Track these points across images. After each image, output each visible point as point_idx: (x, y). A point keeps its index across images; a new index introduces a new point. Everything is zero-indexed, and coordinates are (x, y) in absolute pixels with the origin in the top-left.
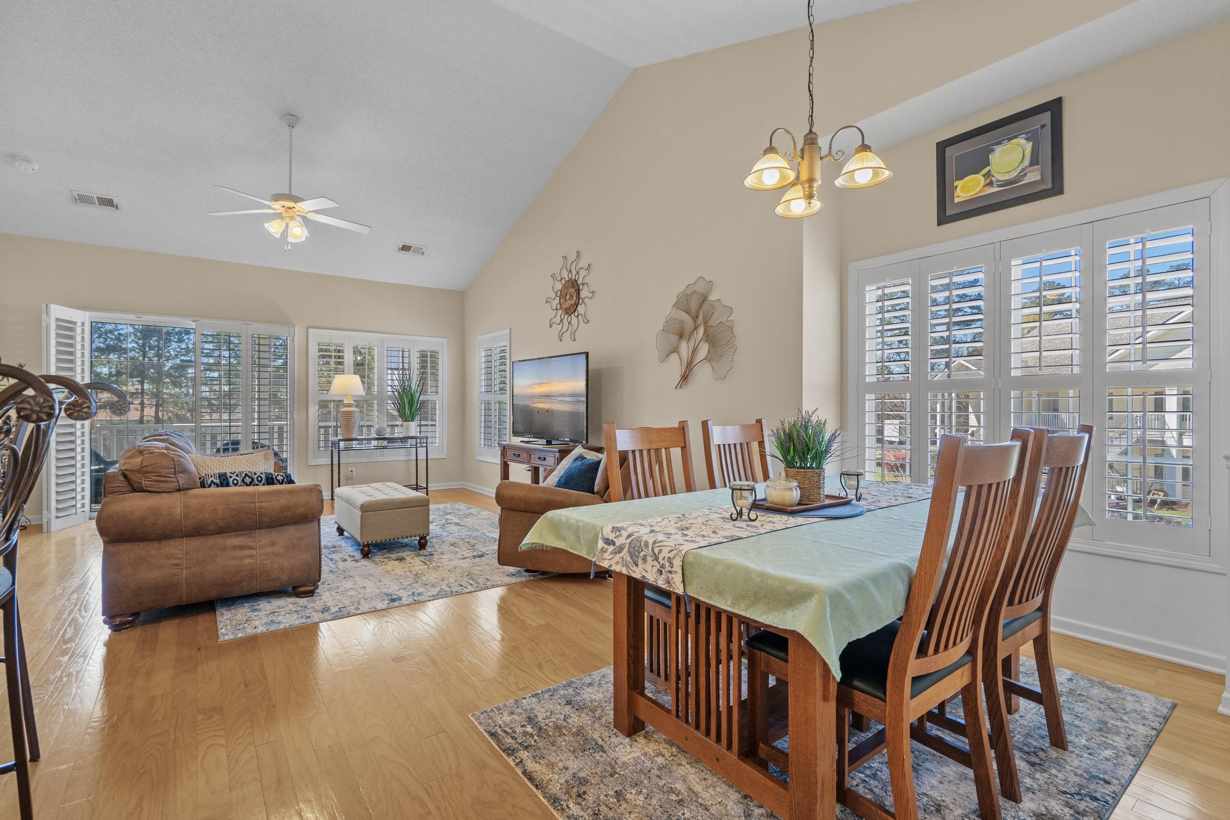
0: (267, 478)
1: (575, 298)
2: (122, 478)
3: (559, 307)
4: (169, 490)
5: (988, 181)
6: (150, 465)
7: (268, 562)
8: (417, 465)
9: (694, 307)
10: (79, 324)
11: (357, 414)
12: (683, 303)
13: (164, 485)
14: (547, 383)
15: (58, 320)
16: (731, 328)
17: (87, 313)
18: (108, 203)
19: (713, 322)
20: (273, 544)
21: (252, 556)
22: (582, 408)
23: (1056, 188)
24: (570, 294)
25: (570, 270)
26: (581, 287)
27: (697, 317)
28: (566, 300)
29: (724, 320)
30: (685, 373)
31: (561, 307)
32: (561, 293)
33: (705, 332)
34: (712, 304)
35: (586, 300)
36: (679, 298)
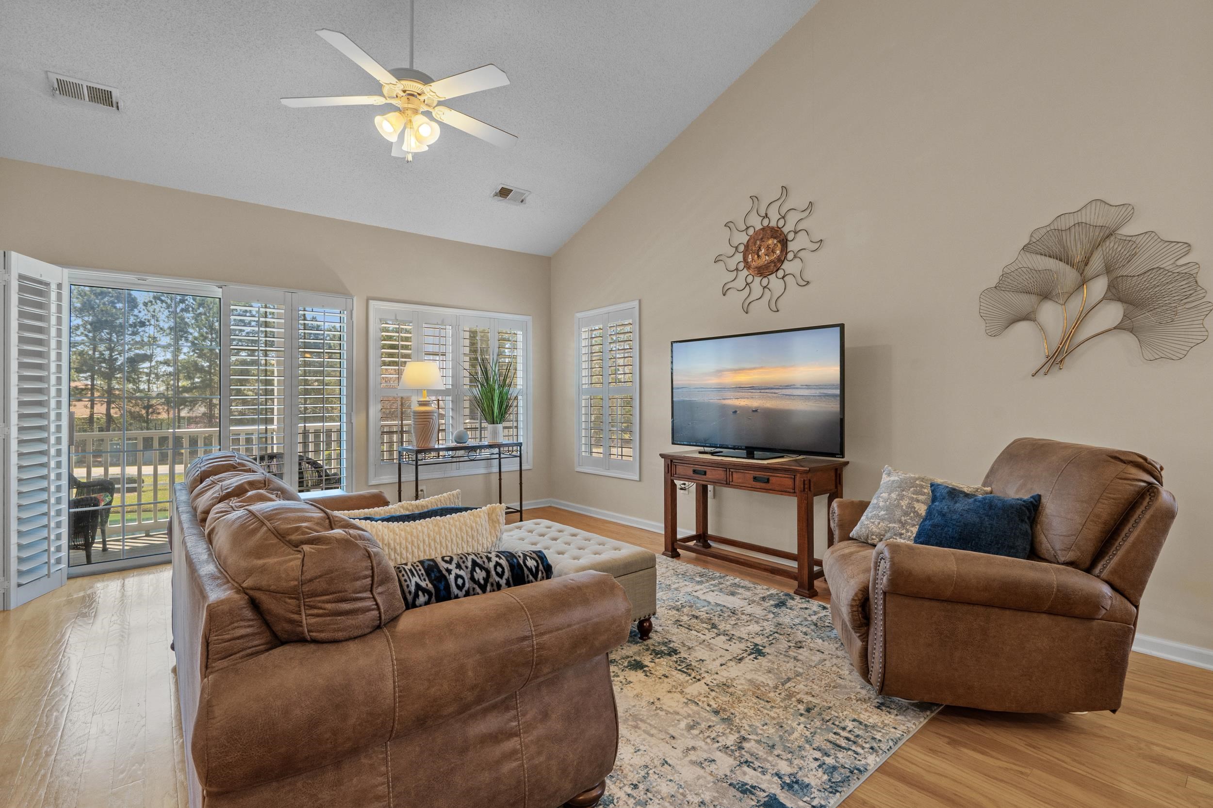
0: (512, 566)
1: (778, 252)
2: (248, 613)
3: (741, 267)
4: (360, 633)
6: (320, 576)
7: (542, 759)
8: (500, 479)
9: (1077, 248)
10: (53, 287)
11: (436, 415)
12: (1046, 243)
13: (350, 621)
15: (21, 277)
16: (1189, 276)
17: (66, 271)
18: (103, 98)
19: (1134, 268)
20: (545, 716)
21: (512, 754)
22: (835, 406)
24: (768, 247)
25: (766, 214)
26: (790, 237)
27: (1086, 265)
28: (759, 256)
29: (1167, 264)
30: (1058, 351)
31: (747, 266)
32: (747, 247)
33: (1111, 286)
34: (1129, 240)
35: (800, 254)
36: (1037, 236)
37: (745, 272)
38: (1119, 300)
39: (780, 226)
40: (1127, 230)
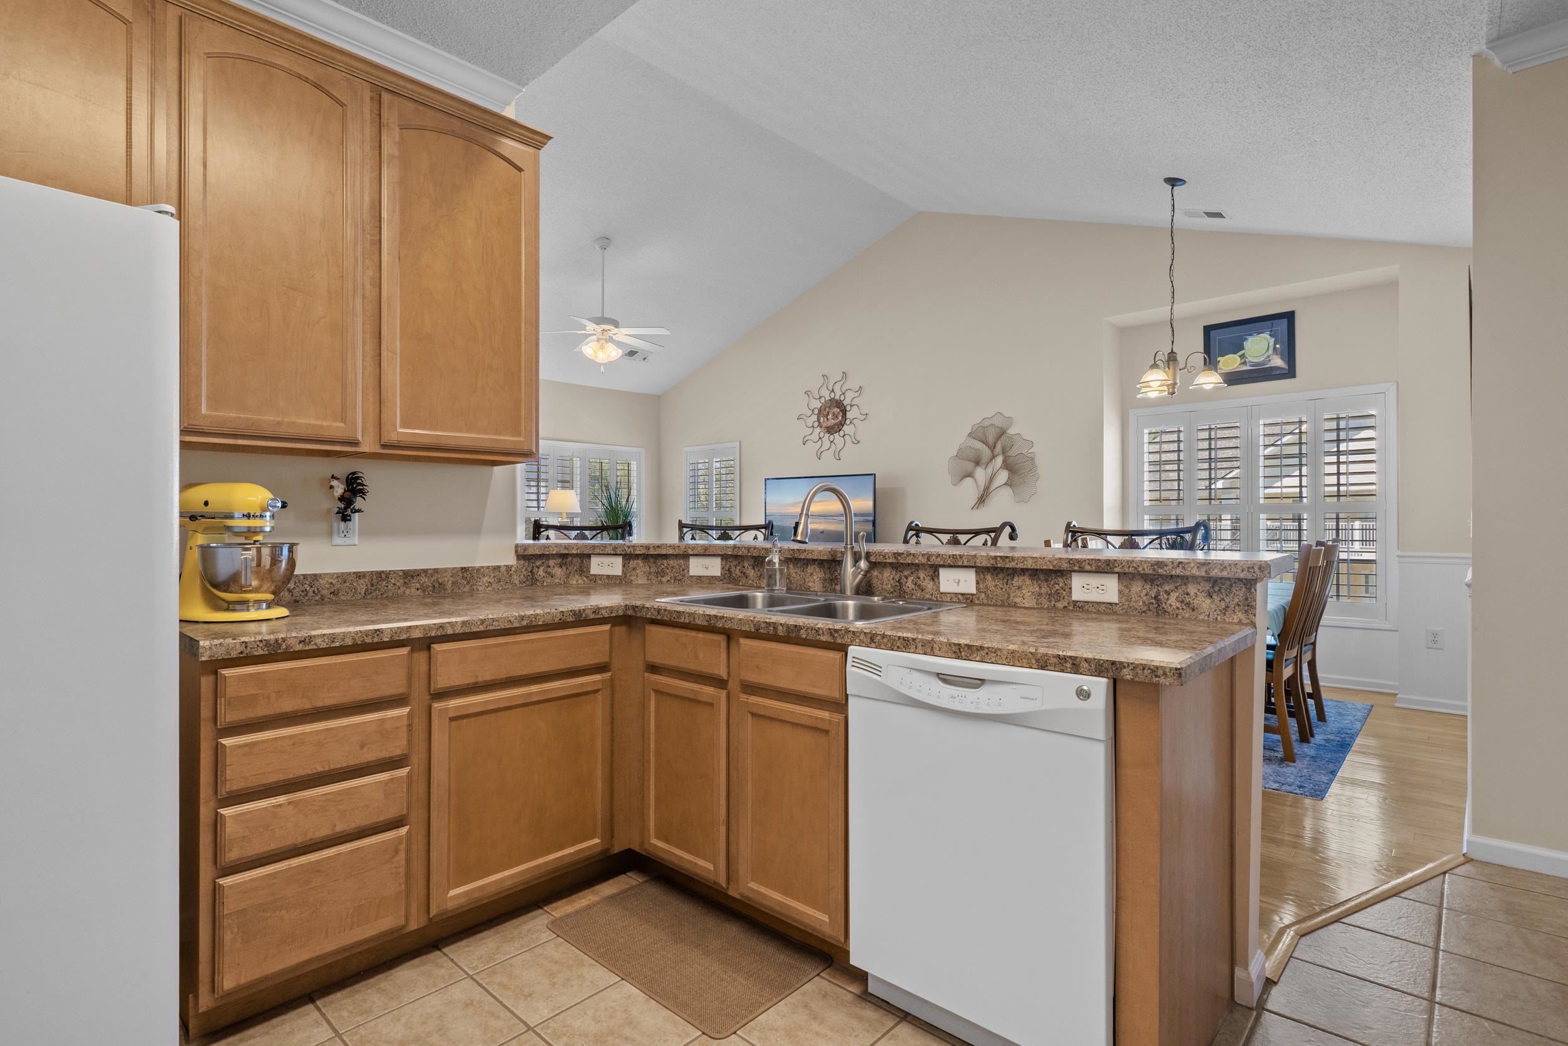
1: (840, 418)
3: (816, 424)
5: (1243, 361)
9: (991, 440)
12: (978, 433)
16: (1032, 459)
19: (1012, 453)
23: (1290, 372)
24: (834, 414)
25: (833, 390)
26: (848, 408)
27: (994, 448)
28: (827, 419)
29: (1024, 452)
30: (982, 496)
31: (820, 426)
32: (820, 411)
33: (1004, 461)
34: (1011, 437)
35: (854, 421)
36: (975, 429)
37: (819, 430)
38: (1007, 469)
39: (842, 399)
40: (1011, 432)
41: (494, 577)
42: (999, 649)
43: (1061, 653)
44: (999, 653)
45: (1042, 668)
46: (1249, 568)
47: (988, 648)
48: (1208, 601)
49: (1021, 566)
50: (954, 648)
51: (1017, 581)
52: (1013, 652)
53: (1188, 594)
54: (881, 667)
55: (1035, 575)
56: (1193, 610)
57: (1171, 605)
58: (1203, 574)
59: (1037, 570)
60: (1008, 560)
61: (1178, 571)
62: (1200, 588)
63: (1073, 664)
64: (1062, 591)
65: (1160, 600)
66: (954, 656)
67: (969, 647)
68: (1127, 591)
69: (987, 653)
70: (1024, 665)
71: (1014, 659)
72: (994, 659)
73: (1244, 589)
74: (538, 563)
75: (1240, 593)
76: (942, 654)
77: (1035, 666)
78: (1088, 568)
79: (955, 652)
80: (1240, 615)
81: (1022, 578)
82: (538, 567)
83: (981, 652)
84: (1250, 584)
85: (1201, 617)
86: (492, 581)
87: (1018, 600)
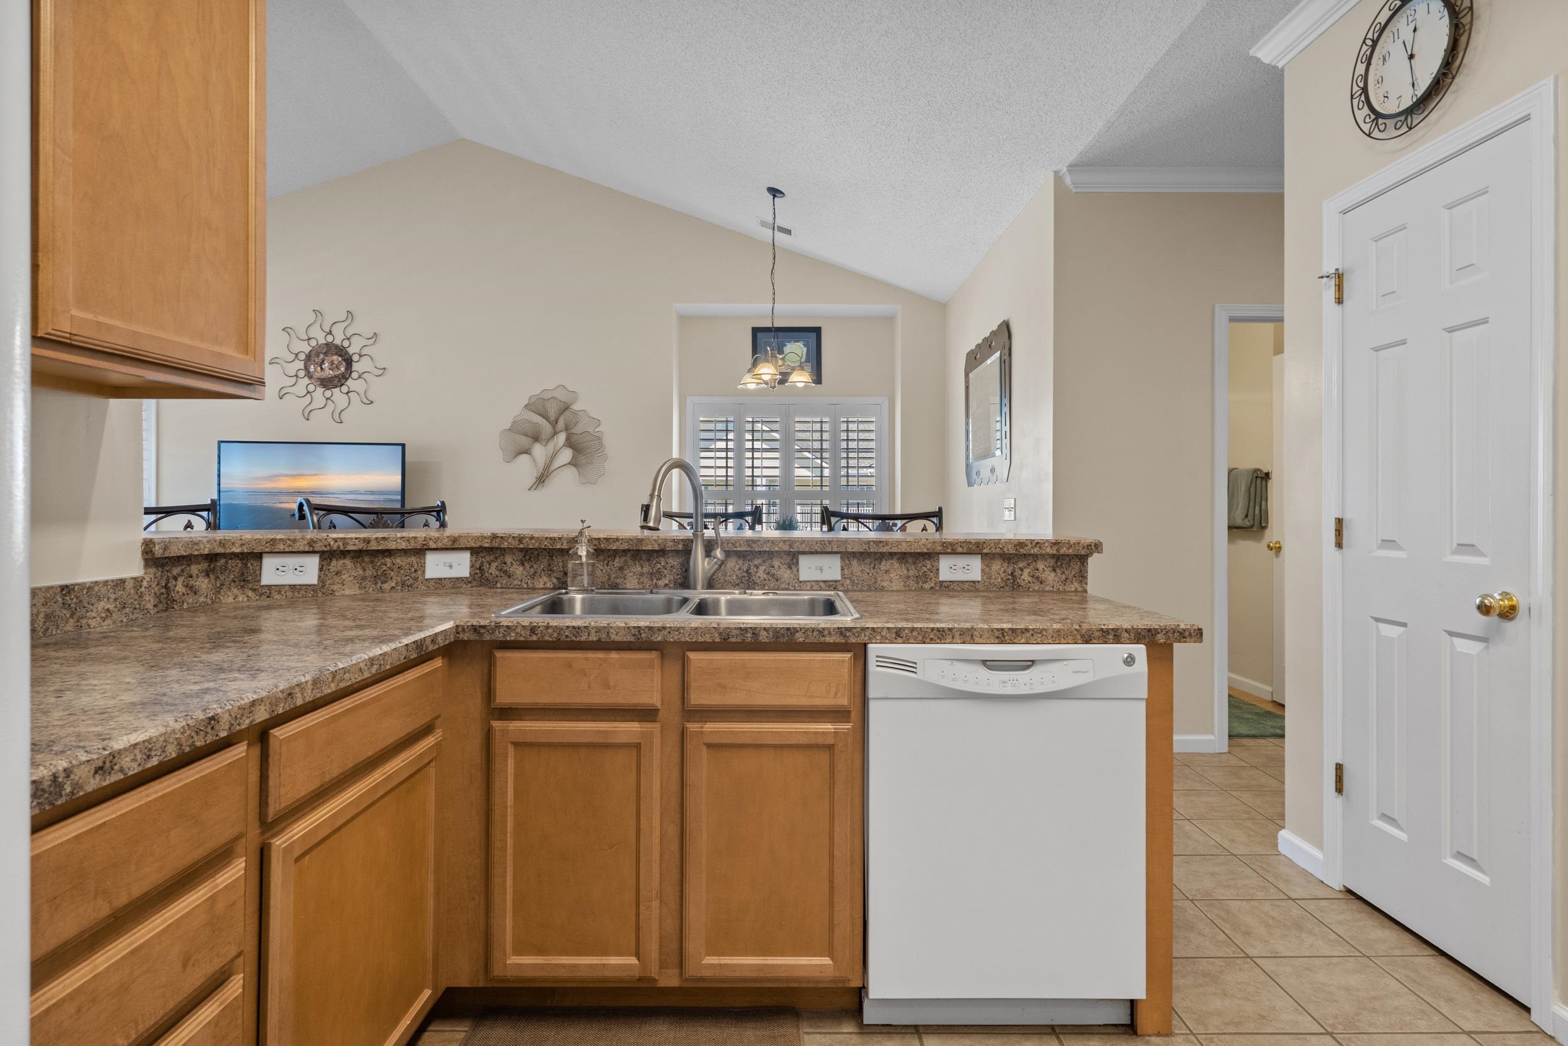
1: (342, 369)
3: (302, 373)
9: (552, 414)
12: (537, 406)
14: (315, 475)
16: (599, 438)
19: (577, 430)
23: (818, 379)
24: (332, 363)
25: (330, 331)
26: (355, 358)
27: (556, 423)
28: (322, 369)
29: (590, 430)
30: (542, 475)
31: (309, 375)
32: (309, 357)
33: (568, 439)
34: (575, 413)
35: (364, 376)
36: (533, 400)
37: (306, 381)
38: (571, 447)
39: (345, 345)
40: (575, 407)
41: (116, 600)
42: (1045, 630)
43: (1103, 627)
44: (1045, 633)
45: (1087, 642)
46: (1088, 546)
47: (1033, 629)
48: (1053, 574)
49: (895, 550)
50: (997, 634)
51: (885, 565)
52: (1059, 631)
53: (1037, 570)
54: (916, 663)
55: (904, 558)
56: (1041, 583)
57: (1024, 580)
58: (1055, 552)
59: (905, 553)
60: (881, 544)
61: (1036, 550)
62: (1047, 564)
63: (1115, 635)
64: (929, 573)
65: (1015, 576)
66: (997, 641)
67: (1013, 630)
68: (987, 570)
69: (1033, 635)
70: (1070, 641)
71: (1059, 637)
72: (1039, 640)
73: (1079, 563)
74: (176, 571)
75: (1076, 566)
76: (984, 641)
77: (1080, 642)
78: (960, 550)
79: (998, 637)
80: (1076, 584)
81: (890, 562)
82: (175, 578)
83: (1027, 634)
84: (1083, 559)
85: (1047, 588)
86: (111, 607)
87: (885, 584)
